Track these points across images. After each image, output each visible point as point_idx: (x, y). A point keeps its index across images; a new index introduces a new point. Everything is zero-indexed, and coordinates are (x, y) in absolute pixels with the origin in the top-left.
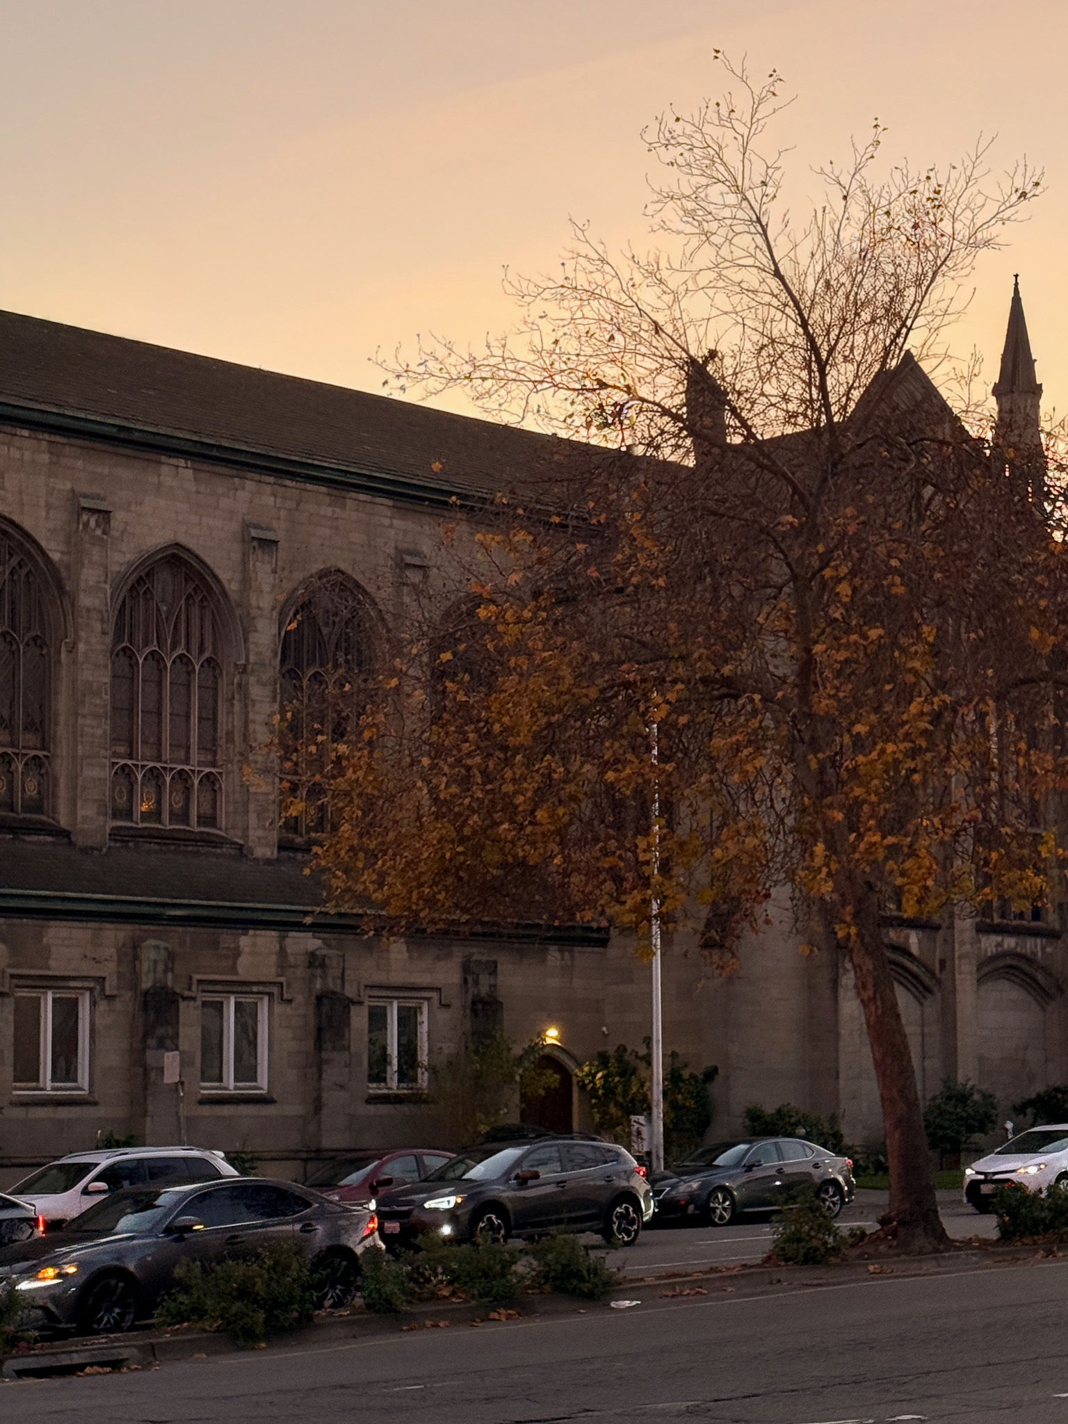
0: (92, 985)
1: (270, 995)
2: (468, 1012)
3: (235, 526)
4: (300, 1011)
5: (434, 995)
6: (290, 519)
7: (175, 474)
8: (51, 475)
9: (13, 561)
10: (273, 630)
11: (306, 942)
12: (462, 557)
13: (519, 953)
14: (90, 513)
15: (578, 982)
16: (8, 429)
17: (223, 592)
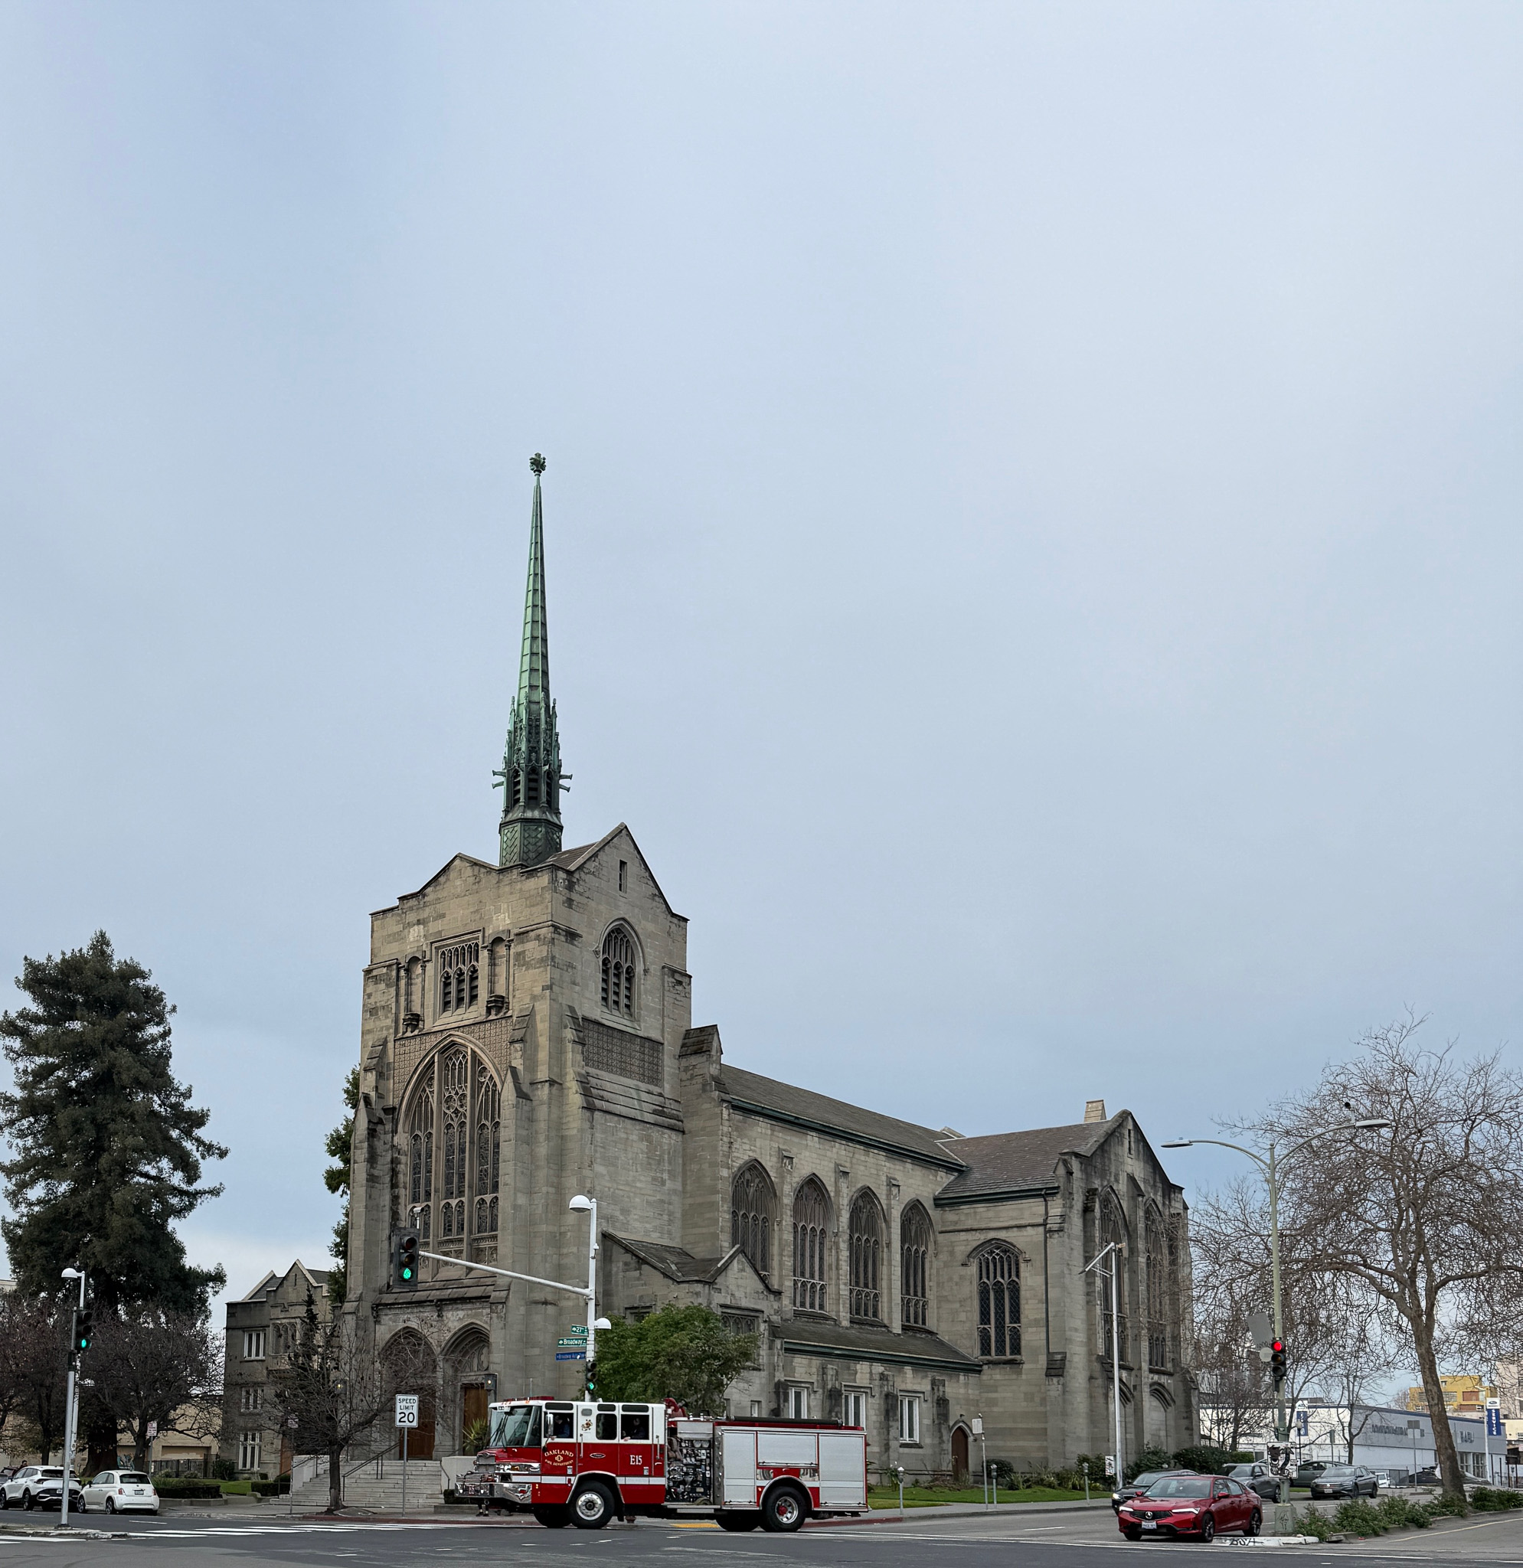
0: (807, 1385)
1: (866, 1393)
2: (935, 1405)
3: (832, 1165)
4: (878, 1401)
5: (921, 1395)
6: (851, 1162)
7: (812, 1140)
8: (771, 1140)
9: (757, 1180)
10: (848, 1216)
11: (879, 1368)
12: (911, 1181)
13: (950, 1376)
14: (786, 1158)
15: (970, 1391)
16: (757, 1118)
17: (829, 1197)
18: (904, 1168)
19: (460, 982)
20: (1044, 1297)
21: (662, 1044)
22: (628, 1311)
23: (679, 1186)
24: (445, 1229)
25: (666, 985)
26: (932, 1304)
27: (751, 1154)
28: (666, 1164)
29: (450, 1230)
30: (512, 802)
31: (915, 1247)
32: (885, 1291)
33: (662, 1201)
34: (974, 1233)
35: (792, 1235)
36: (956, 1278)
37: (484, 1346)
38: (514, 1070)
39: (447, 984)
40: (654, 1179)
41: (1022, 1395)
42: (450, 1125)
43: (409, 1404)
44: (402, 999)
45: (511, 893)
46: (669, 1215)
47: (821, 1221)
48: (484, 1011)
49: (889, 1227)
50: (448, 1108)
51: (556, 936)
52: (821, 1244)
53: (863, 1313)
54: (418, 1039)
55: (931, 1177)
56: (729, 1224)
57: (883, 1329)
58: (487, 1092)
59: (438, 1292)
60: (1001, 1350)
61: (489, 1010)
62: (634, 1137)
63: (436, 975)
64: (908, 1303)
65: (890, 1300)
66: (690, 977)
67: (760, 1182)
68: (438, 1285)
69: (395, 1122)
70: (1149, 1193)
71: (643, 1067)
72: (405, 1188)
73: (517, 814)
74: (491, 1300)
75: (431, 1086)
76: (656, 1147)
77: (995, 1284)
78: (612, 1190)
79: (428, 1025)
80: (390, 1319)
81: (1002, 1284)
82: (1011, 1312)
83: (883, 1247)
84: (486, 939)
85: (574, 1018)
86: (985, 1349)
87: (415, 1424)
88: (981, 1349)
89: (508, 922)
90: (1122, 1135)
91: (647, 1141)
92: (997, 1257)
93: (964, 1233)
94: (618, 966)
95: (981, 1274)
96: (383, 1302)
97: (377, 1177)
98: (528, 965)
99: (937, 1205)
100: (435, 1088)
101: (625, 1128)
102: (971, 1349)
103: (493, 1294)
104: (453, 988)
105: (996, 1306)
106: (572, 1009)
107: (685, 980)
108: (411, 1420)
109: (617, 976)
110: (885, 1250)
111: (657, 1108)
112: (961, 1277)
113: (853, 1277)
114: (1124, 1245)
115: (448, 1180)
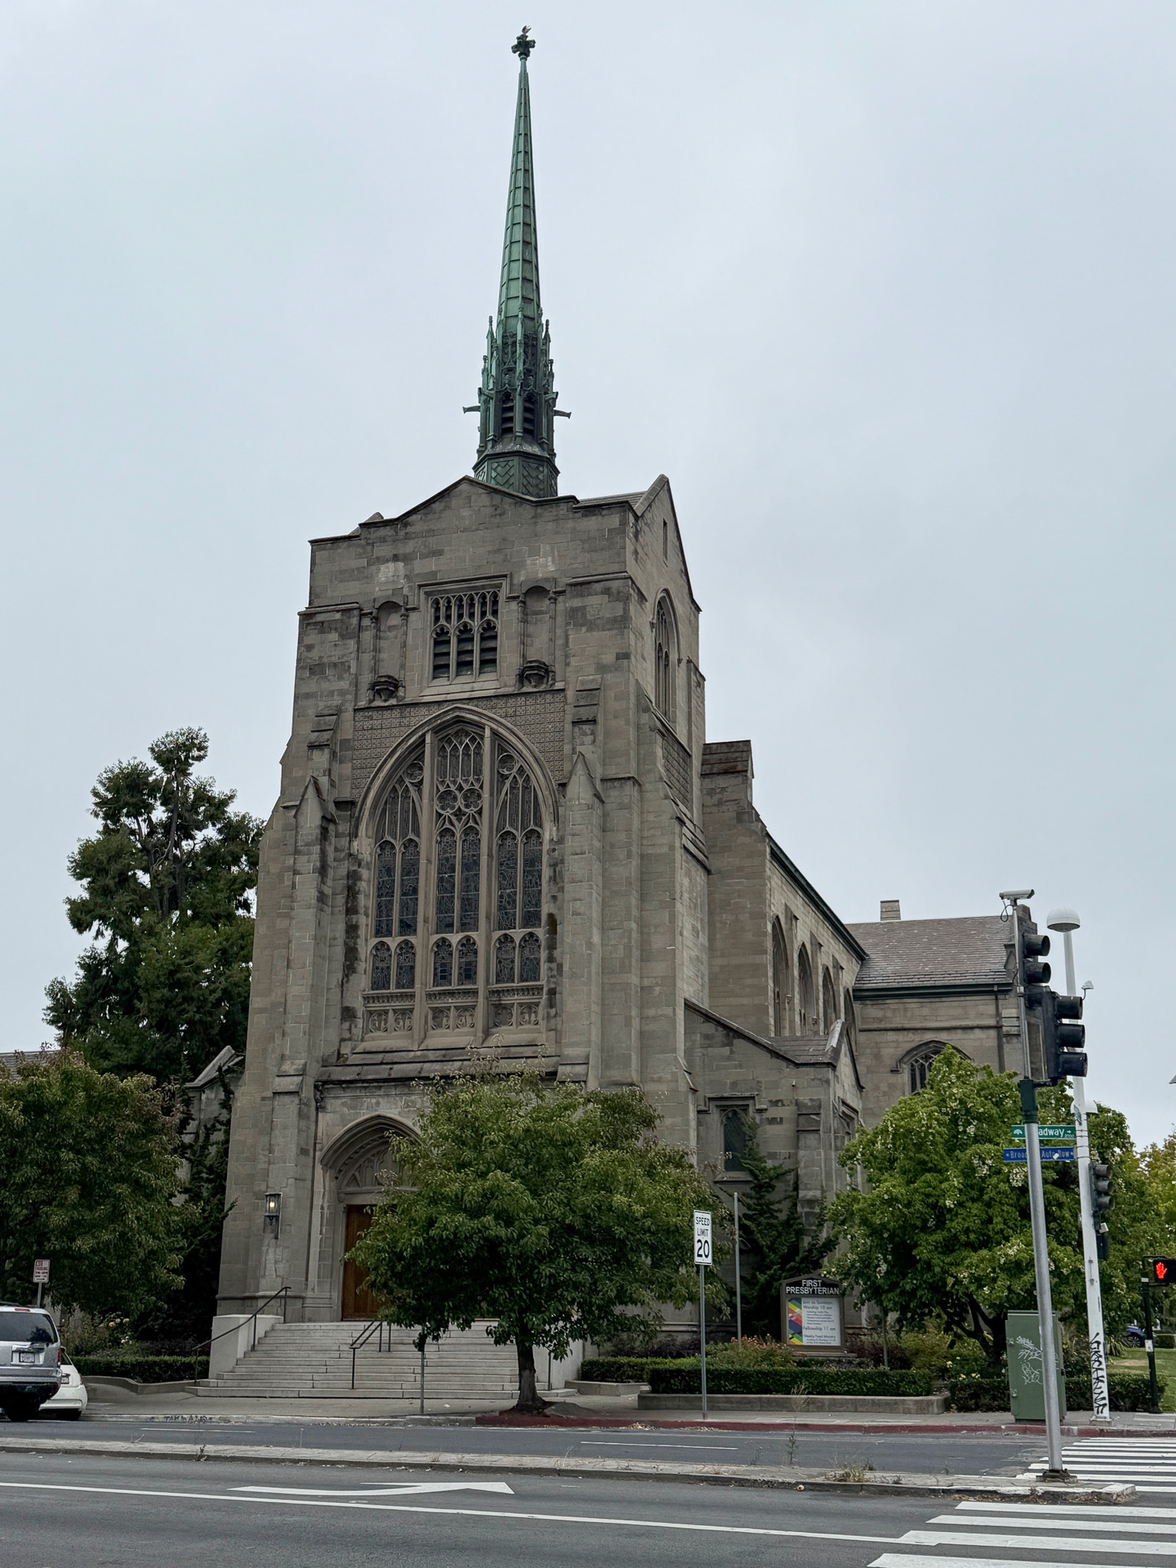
24: (435, 975)
30: (489, 432)
44: (367, 656)
45: (557, 533)
48: (513, 680)
54: (397, 711)
61: (522, 680)
66: (705, 676)
69: (355, 823)
79: (414, 693)
80: (343, 1106)
84: (515, 588)
89: (552, 568)
93: (893, 1033)
96: (332, 1078)
97: (329, 896)
98: (592, 626)
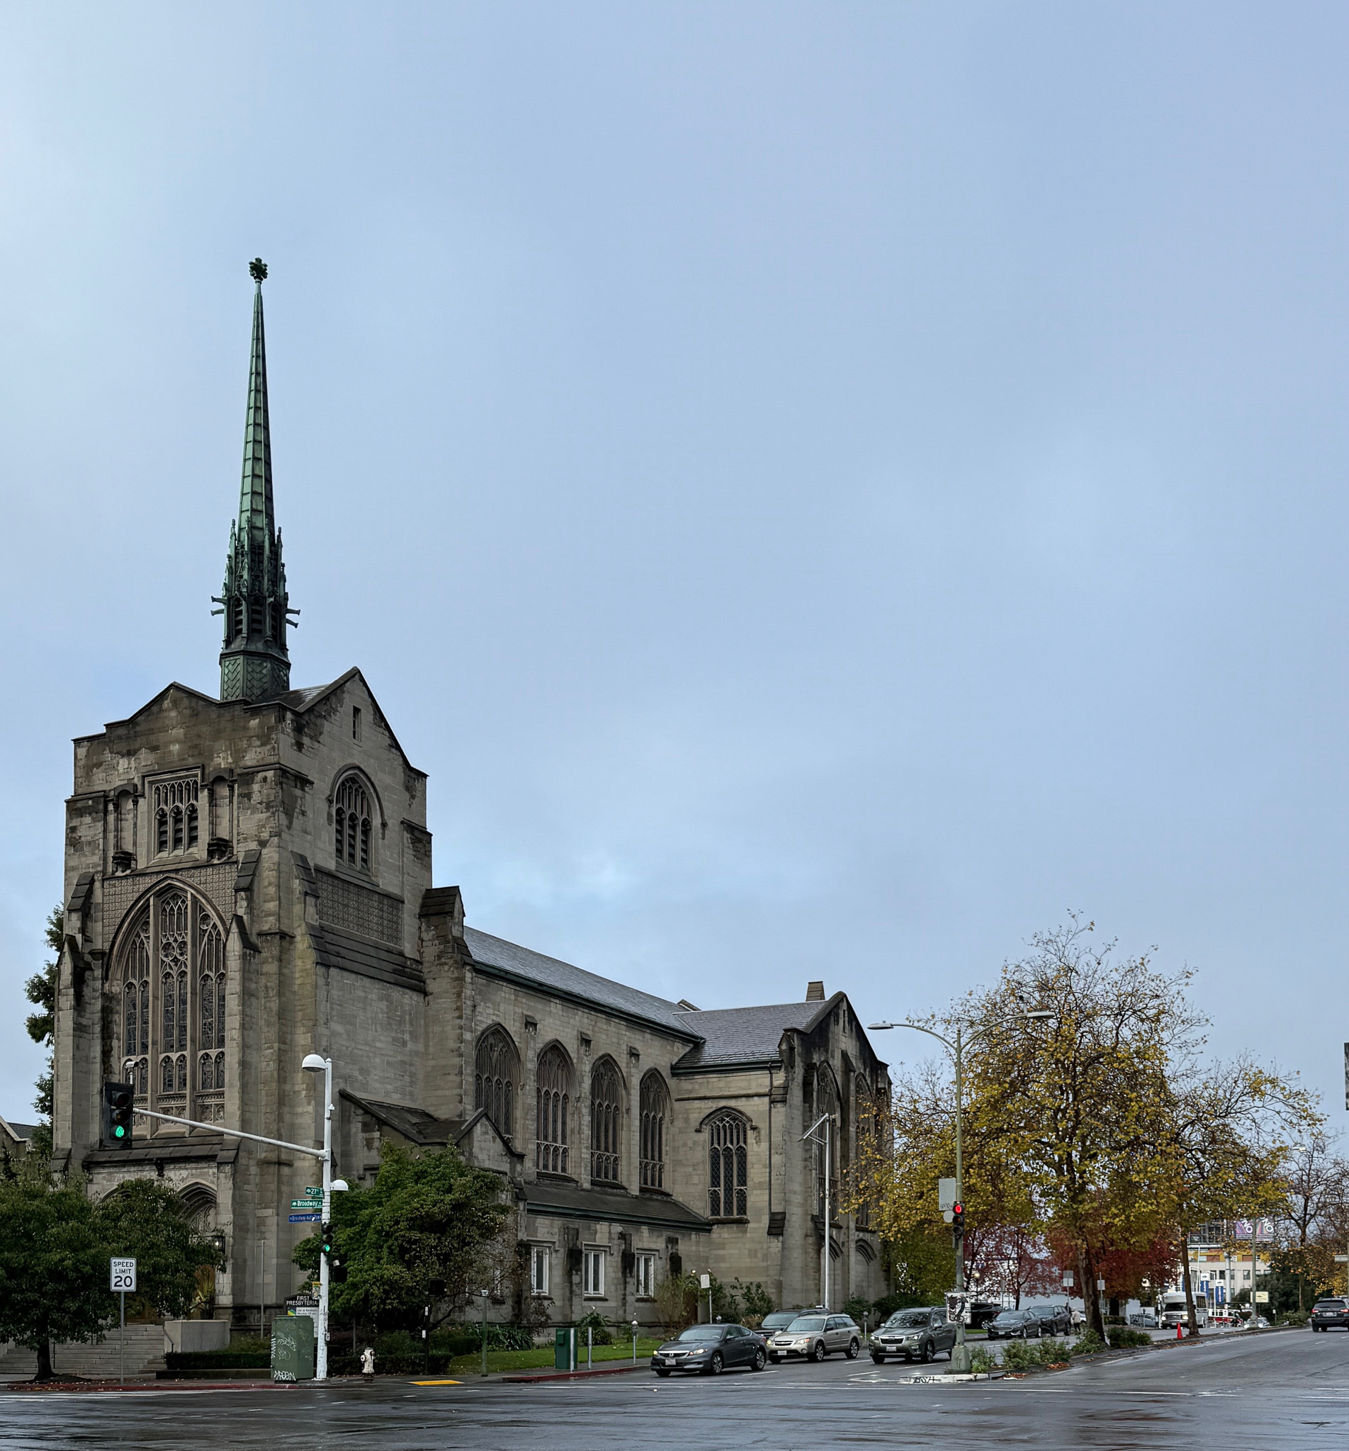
0: (550, 1245)
1: (605, 1251)
2: (670, 1262)
3: (575, 1033)
4: (617, 1259)
5: (656, 1253)
6: (593, 1030)
7: (556, 1007)
8: (514, 1006)
9: (501, 1045)
10: (590, 1082)
11: (617, 1228)
12: (650, 1051)
13: (684, 1235)
14: (530, 1024)
15: (701, 1249)
16: (501, 983)
17: (572, 1064)
18: (644, 1037)
19: (178, 820)
20: (768, 1162)
21: (403, 902)
22: (368, 1173)
23: (421, 1048)
24: (165, 1084)
25: (405, 841)
26: (668, 1168)
27: (494, 1018)
28: (408, 1026)
29: (171, 1085)
30: (232, 632)
31: (653, 1114)
32: (624, 1155)
33: (403, 1062)
34: (707, 1101)
35: (536, 1099)
36: (690, 1143)
37: (210, 1208)
38: (239, 919)
39: (162, 822)
40: (395, 1039)
41: (747, 1252)
42: (169, 974)
43: (126, 1268)
44: (111, 836)
45: (234, 730)
46: (411, 1077)
47: (564, 1087)
48: (204, 855)
49: (628, 1094)
50: (166, 956)
51: (285, 780)
52: (564, 1109)
53: (603, 1175)
54: (130, 881)
55: (669, 1048)
56: (473, 1088)
57: (622, 1191)
58: (210, 940)
59: (158, 1151)
60: (729, 1210)
61: (211, 854)
62: (374, 996)
63: (149, 812)
64: (646, 1167)
65: (629, 1163)
66: (431, 835)
67: (503, 1047)
68: (158, 1143)
69: (106, 969)
70: (860, 1069)
71: (382, 925)
72: (119, 1040)
73: (239, 644)
74: (218, 1159)
75: (146, 931)
76: (397, 1007)
77: (724, 1150)
78: (349, 1049)
79: (141, 864)
80: (104, 1178)
81: (731, 1150)
82: (739, 1175)
83: (623, 1113)
84: (206, 777)
85: (306, 869)
86: (715, 1210)
87: (133, 1288)
88: (712, 1210)
90: (837, 1015)
91: (387, 1001)
92: (727, 1125)
93: (698, 1101)
94: (353, 818)
95: (713, 1140)
96: (95, 1159)
97: (85, 1026)
99: (674, 1075)
100: (151, 934)
101: (364, 987)
102: (702, 1209)
103: (220, 1154)
104: (170, 827)
105: (726, 1169)
106: (303, 859)
107: (425, 838)
108: (128, 1284)
109: (353, 827)
110: (625, 1115)
111: (399, 967)
112: (695, 1143)
113: (595, 1141)
114: (837, 1116)
115: (168, 1032)
